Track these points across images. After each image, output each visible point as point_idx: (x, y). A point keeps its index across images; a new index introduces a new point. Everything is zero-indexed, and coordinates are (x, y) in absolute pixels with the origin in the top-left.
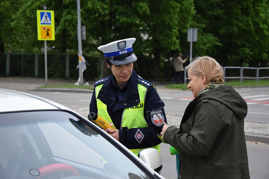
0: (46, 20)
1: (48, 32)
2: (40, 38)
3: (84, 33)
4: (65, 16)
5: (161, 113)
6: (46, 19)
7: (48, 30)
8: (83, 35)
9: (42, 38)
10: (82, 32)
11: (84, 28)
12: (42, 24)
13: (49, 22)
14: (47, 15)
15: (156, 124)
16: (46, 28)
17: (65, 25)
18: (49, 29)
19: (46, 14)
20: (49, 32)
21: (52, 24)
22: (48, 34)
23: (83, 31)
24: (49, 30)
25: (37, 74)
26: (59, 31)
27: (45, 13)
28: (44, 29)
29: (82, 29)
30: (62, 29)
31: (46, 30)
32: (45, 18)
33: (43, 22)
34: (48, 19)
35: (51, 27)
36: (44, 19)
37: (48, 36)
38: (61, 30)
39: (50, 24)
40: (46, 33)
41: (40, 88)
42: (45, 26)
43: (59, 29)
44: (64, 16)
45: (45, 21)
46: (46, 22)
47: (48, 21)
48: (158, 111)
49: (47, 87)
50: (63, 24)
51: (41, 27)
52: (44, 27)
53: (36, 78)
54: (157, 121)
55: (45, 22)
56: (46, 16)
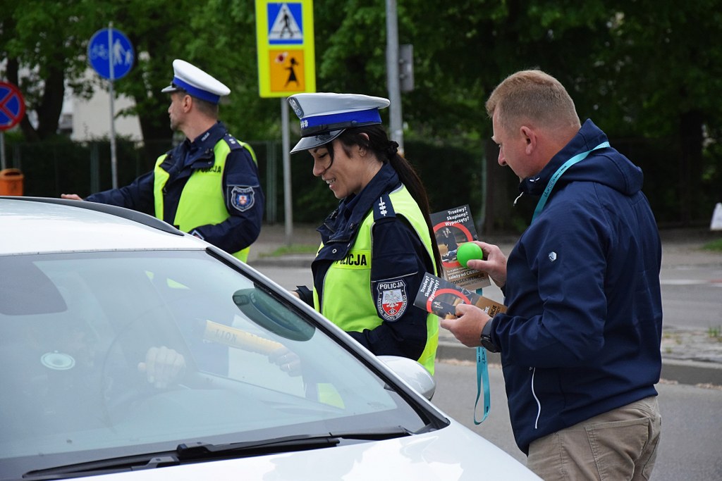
0: (286, 30)
1: (291, 69)
2: (265, 91)
3: (409, 68)
4: (355, 12)
5: (402, 288)
6: (287, 26)
7: (293, 61)
8: (406, 77)
9: (272, 90)
10: (401, 66)
11: (409, 51)
12: (272, 42)
13: (297, 36)
14: (289, 13)
15: (384, 313)
16: (285, 55)
17: (352, 41)
18: (298, 60)
19: (284, 10)
20: (296, 69)
21: (305, 41)
22: (293, 77)
23: (406, 62)
24: (297, 64)
25: (274, 211)
26: (332, 64)
27: (285, 7)
28: (281, 58)
29: (400, 55)
30: (343, 55)
31: (288, 64)
32: (283, 24)
33: (275, 37)
34: (294, 26)
35: (302, 52)
36: (279, 25)
37: (293, 84)
38: (338, 59)
39: (300, 42)
40: (288, 73)
41: (269, 256)
42: (284, 51)
43: (332, 55)
44: (350, 13)
45: (283, 33)
46: (287, 36)
47: (292, 33)
48: (397, 283)
49: (292, 253)
50: (346, 41)
51: (271, 52)
52: (278, 54)
53: (272, 224)
54: (390, 308)
55: (281, 36)
56: (286, 17)
